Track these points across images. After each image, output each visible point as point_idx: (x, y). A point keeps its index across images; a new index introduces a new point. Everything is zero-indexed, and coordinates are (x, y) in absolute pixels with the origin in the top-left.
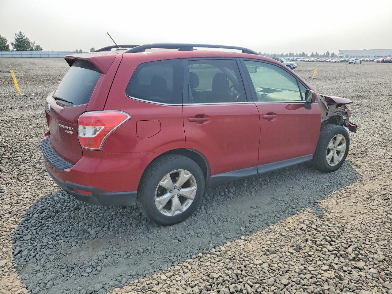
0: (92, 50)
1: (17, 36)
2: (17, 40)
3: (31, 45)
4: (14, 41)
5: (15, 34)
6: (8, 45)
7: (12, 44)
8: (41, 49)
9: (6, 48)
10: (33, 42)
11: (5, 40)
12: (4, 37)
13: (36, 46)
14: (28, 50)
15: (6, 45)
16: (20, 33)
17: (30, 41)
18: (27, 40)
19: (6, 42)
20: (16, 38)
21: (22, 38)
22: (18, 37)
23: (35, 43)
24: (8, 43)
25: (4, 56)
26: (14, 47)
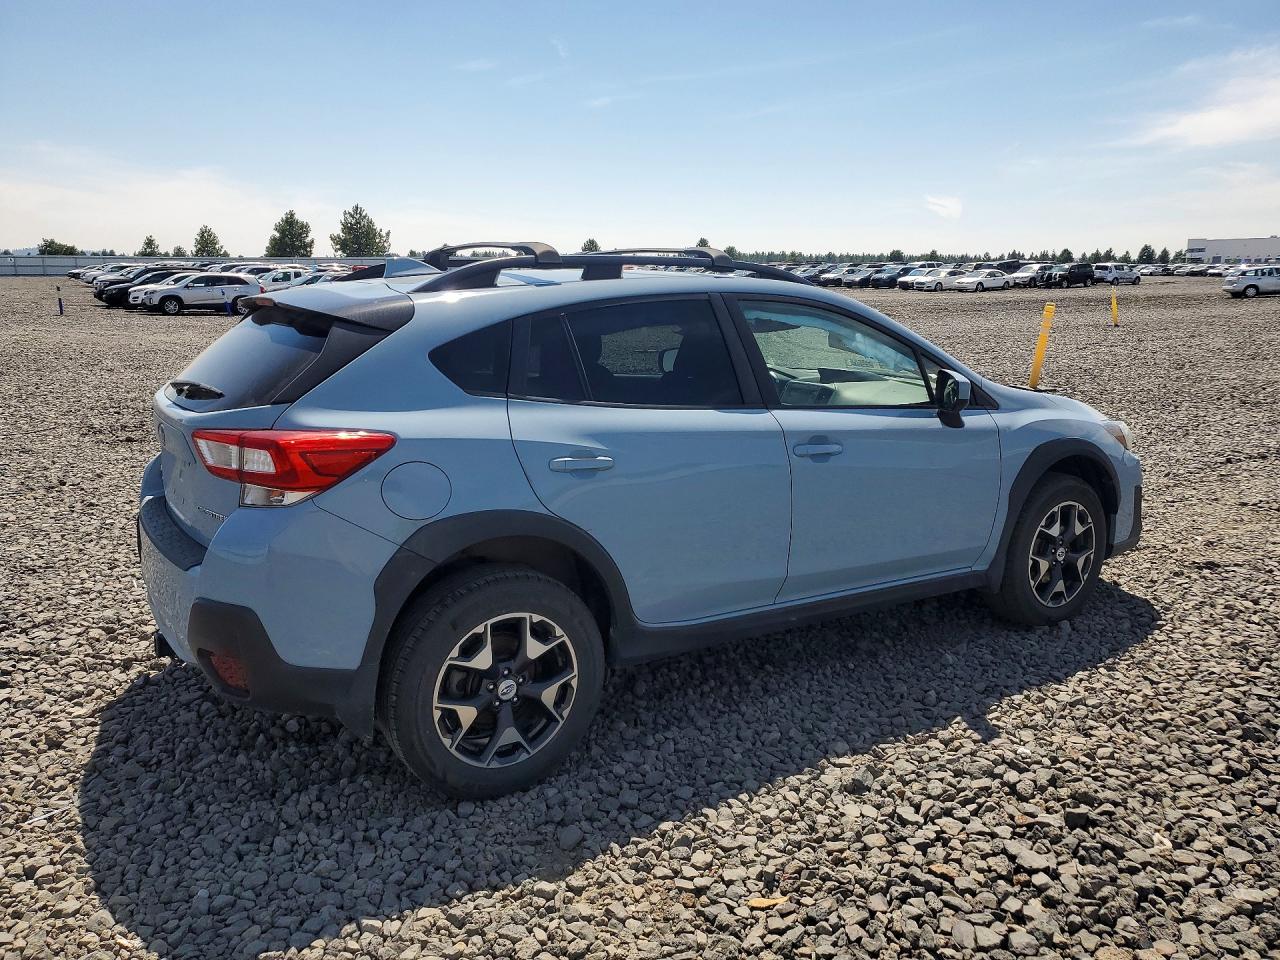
1: (348, 217)
2: (348, 228)
4: (338, 231)
6: (313, 242)
7: (330, 237)
9: (305, 250)
10: (383, 233)
11: (306, 227)
12: (301, 218)
15: (308, 240)
16: (357, 208)
17: (378, 230)
18: (370, 226)
19: (307, 232)
20: (344, 221)
21: (360, 223)
22: (350, 219)
23: (388, 234)
26: (338, 247)
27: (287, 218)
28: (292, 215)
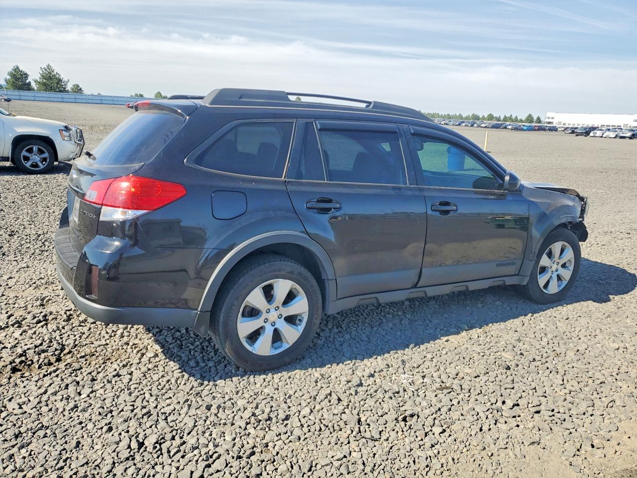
0: (159, 95)
1: (44, 70)
2: (43, 77)
3: (63, 84)
4: (38, 77)
5: (41, 68)
6: (29, 83)
7: (36, 81)
8: (81, 89)
9: (27, 87)
10: (66, 79)
11: (26, 74)
12: (23, 70)
13: (74, 86)
14: (57, 92)
15: (27, 81)
16: (49, 65)
17: (61, 79)
18: (58, 76)
19: (27, 77)
20: (41, 72)
21: (50, 74)
23: (68, 80)
24: (30, 80)
25: (22, 98)
26: (38, 86)
27: (16, 69)
28: (18, 68)
